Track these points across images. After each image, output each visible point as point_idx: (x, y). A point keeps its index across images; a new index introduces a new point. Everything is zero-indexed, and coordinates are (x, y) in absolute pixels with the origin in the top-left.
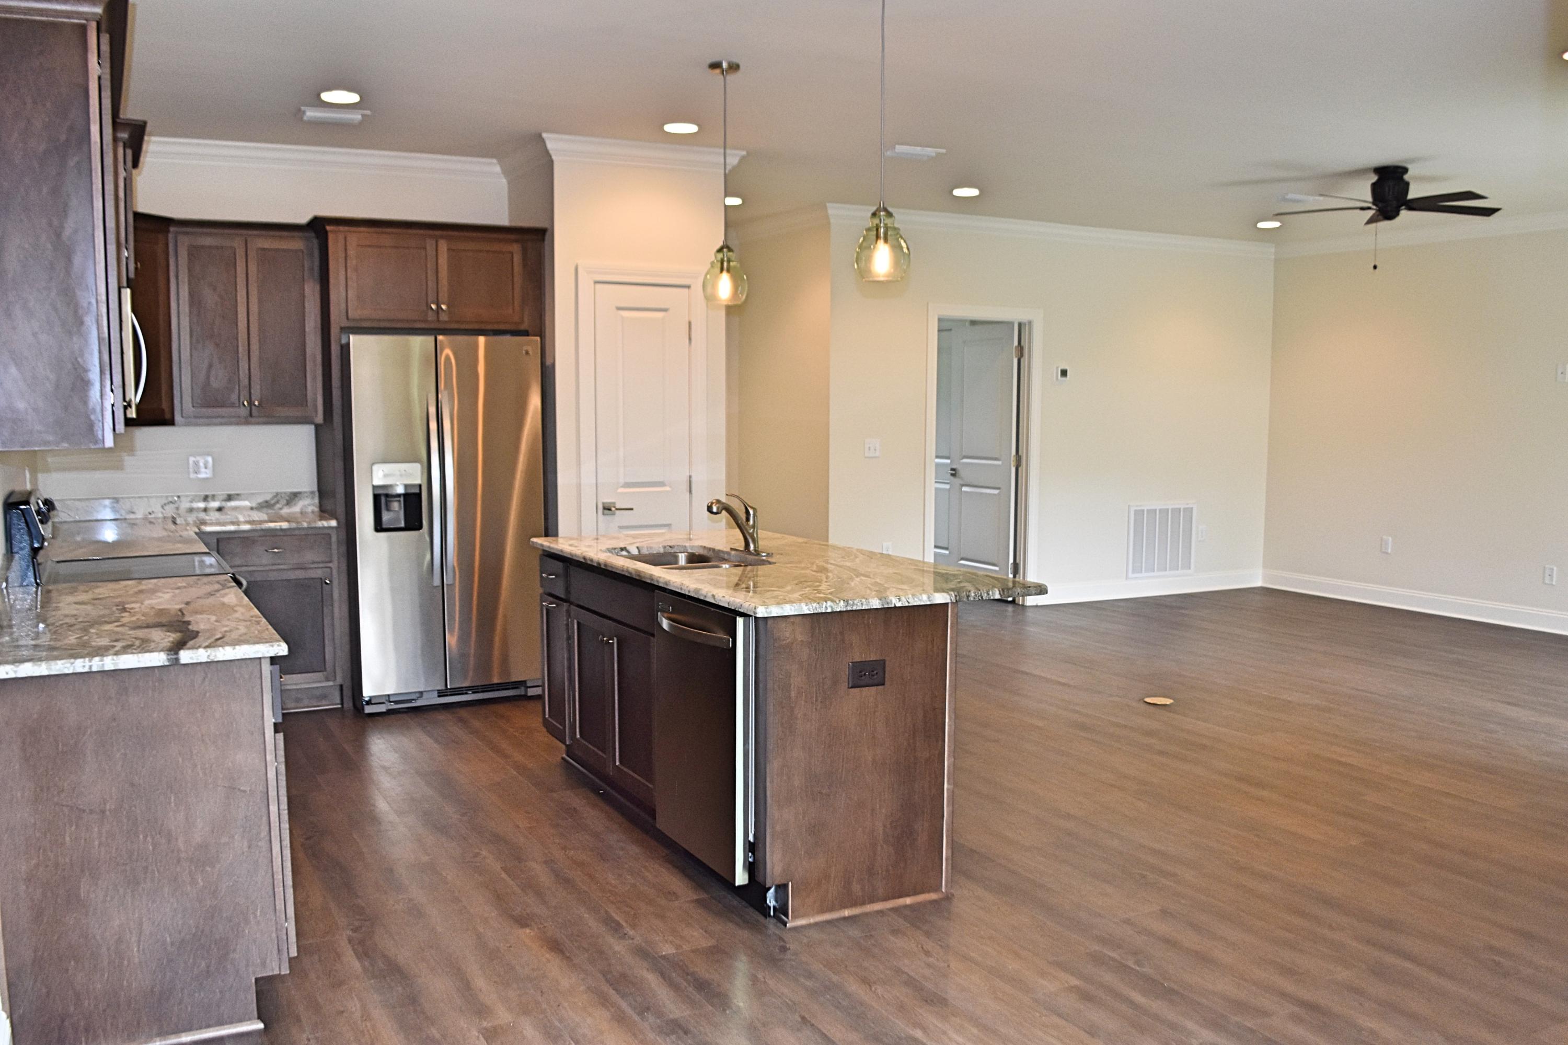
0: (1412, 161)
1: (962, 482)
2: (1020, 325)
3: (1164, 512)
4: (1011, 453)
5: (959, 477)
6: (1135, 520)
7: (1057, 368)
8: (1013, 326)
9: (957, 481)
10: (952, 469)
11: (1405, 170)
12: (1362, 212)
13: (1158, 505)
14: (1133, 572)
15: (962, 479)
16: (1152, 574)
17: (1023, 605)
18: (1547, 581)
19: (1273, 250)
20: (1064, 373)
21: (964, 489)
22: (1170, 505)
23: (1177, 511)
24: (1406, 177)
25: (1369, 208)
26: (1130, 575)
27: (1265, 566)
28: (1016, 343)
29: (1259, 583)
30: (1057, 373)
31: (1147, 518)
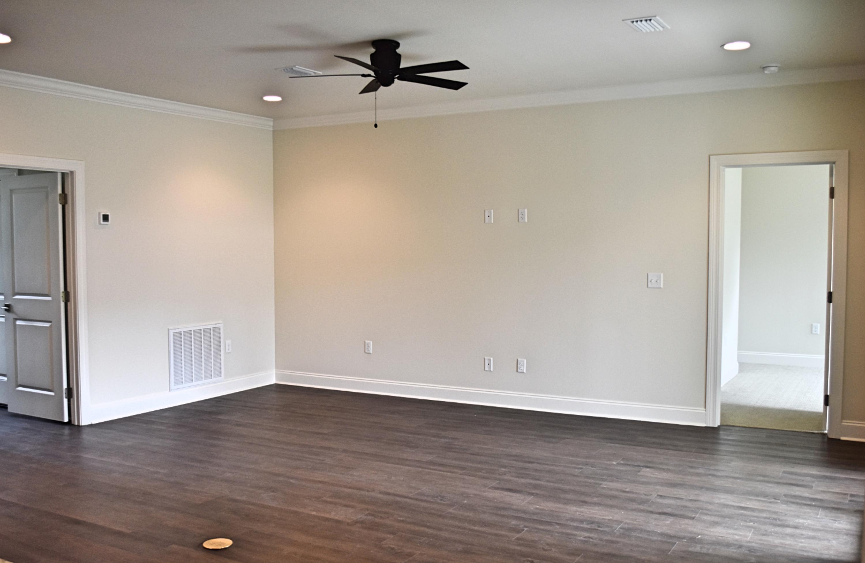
0: (405, 35)
1: (16, 317)
2: (63, 174)
3: (198, 332)
4: (59, 290)
5: (13, 312)
6: (174, 341)
7: (99, 213)
8: (57, 175)
9: (11, 316)
10: (6, 305)
11: (398, 45)
12: (363, 78)
13: (192, 327)
14: (175, 384)
15: (16, 314)
16: (191, 384)
17: (79, 426)
18: (487, 369)
19: (271, 123)
20: (106, 218)
21: (18, 322)
22: (202, 326)
23: (207, 331)
24: (398, 51)
25: (369, 75)
26: (172, 388)
27: (277, 367)
28: (60, 191)
29: (273, 381)
30: (99, 217)
31: (184, 338)
